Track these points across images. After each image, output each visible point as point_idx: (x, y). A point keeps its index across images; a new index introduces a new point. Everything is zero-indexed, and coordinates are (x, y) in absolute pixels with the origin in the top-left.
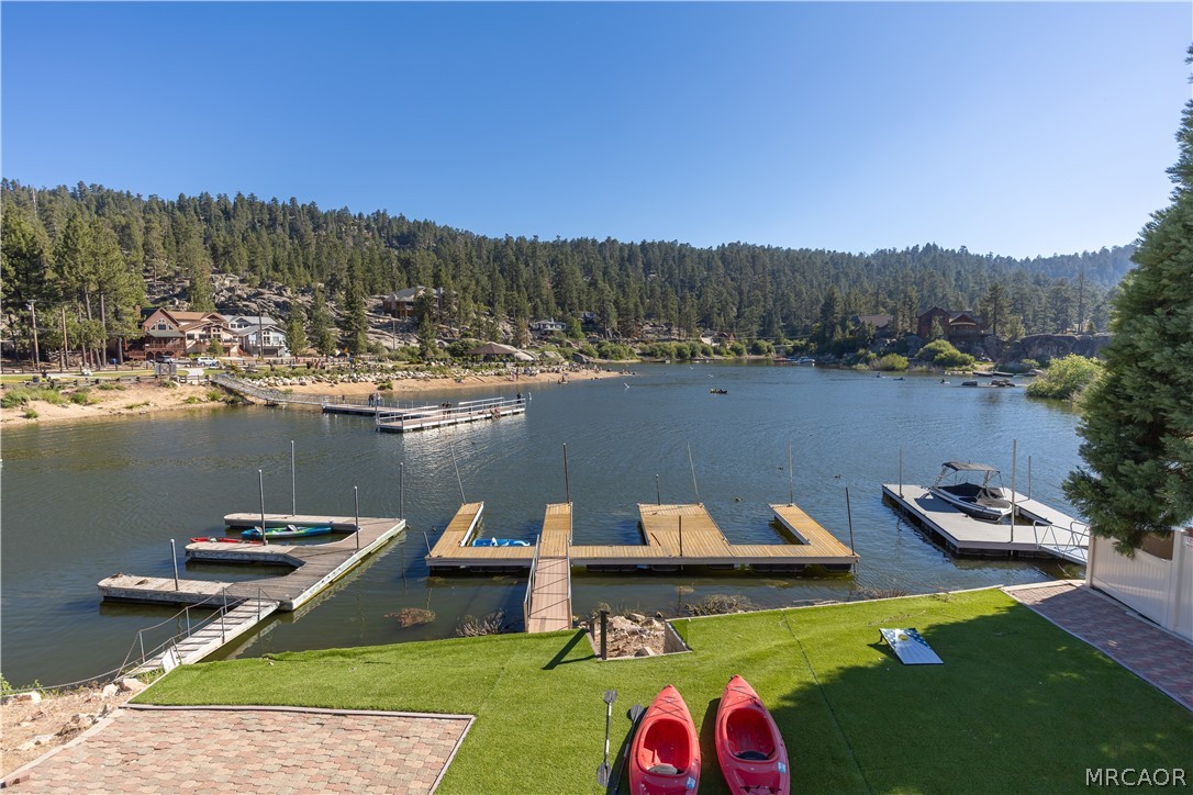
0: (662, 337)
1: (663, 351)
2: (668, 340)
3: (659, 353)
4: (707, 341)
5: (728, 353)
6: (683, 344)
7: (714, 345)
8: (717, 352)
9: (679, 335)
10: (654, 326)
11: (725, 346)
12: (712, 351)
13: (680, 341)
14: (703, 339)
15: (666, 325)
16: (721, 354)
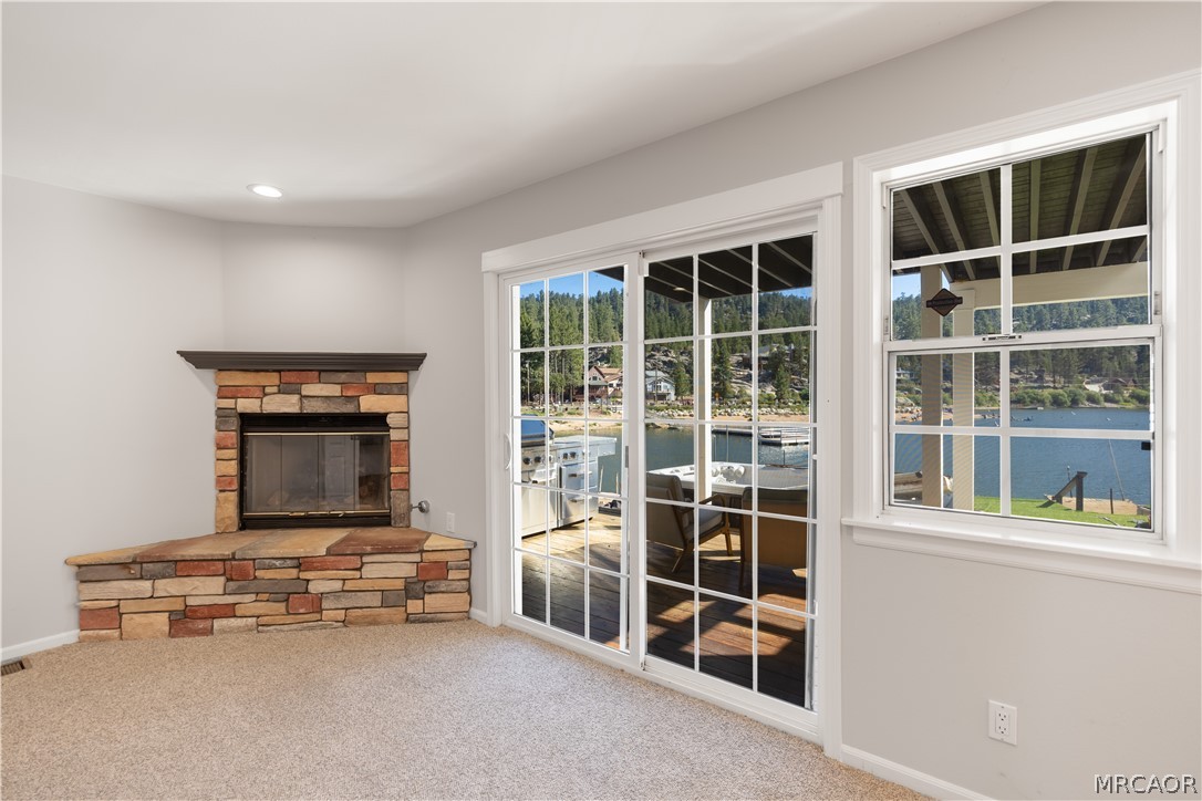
0: (1032, 385)
1: (1034, 399)
2: (1040, 387)
3: (1028, 400)
4: (1094, 388)
5: (1126, 401)
6: (1061, 391)
7: (1104, 392)
8: (1108, 399)
9: (1054, 382)
10: (1020, 373)
11: (1122, 394)
12: (1102, 399)
13: (1055, 388)
14: (1088, 387)
15: (1036, 372)
16: (1117, 402)
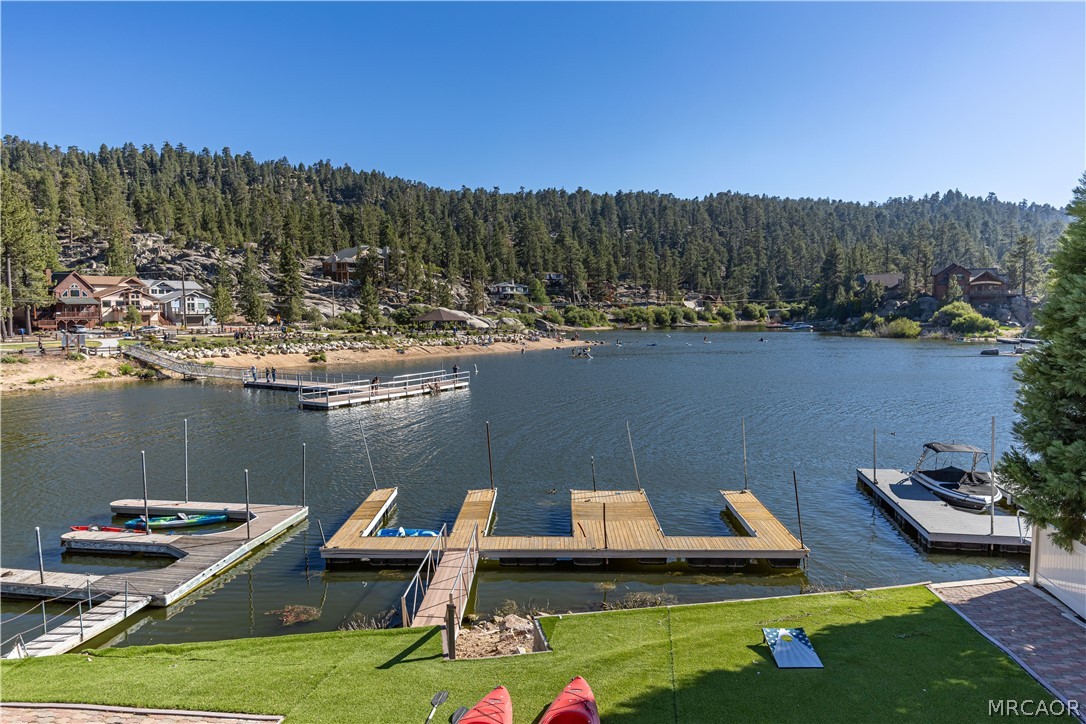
0: (639, 300)
1: (639, 317)
2: (644, 304)
3: (635, 319)
4: (690, 305)
5: (714, 319)
6: (662, 309)
7: (697, 309)
8: (701, 317)
9: (658, 298)
10: (630, 288)
11: (710, 311)
12: (695, 316)
13: (658, 305)
14: (686, 303)
15: (643, 286)
16: (706, 320)
